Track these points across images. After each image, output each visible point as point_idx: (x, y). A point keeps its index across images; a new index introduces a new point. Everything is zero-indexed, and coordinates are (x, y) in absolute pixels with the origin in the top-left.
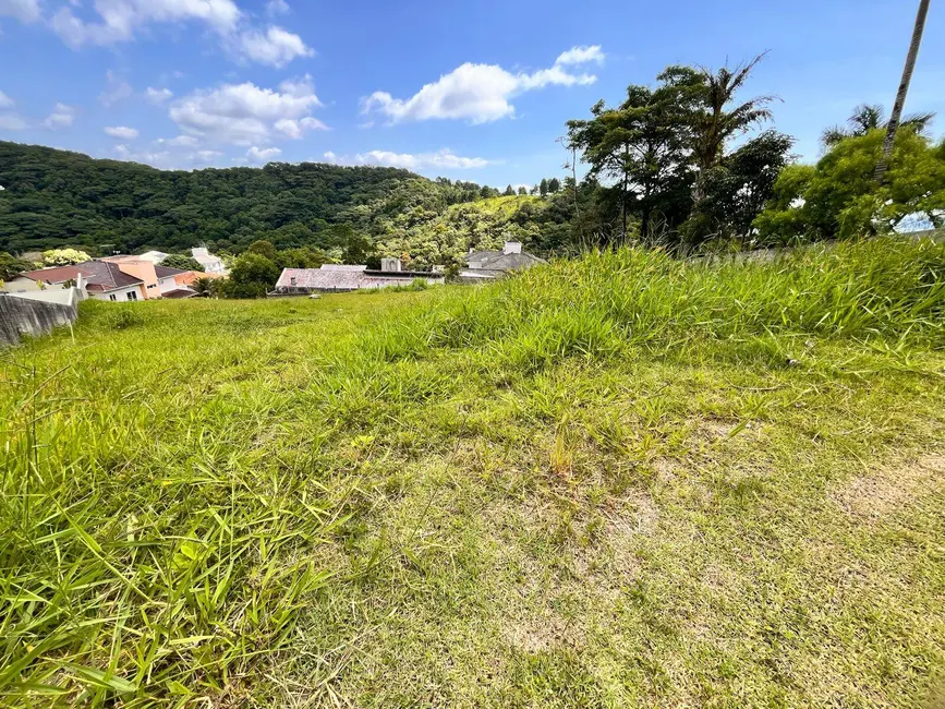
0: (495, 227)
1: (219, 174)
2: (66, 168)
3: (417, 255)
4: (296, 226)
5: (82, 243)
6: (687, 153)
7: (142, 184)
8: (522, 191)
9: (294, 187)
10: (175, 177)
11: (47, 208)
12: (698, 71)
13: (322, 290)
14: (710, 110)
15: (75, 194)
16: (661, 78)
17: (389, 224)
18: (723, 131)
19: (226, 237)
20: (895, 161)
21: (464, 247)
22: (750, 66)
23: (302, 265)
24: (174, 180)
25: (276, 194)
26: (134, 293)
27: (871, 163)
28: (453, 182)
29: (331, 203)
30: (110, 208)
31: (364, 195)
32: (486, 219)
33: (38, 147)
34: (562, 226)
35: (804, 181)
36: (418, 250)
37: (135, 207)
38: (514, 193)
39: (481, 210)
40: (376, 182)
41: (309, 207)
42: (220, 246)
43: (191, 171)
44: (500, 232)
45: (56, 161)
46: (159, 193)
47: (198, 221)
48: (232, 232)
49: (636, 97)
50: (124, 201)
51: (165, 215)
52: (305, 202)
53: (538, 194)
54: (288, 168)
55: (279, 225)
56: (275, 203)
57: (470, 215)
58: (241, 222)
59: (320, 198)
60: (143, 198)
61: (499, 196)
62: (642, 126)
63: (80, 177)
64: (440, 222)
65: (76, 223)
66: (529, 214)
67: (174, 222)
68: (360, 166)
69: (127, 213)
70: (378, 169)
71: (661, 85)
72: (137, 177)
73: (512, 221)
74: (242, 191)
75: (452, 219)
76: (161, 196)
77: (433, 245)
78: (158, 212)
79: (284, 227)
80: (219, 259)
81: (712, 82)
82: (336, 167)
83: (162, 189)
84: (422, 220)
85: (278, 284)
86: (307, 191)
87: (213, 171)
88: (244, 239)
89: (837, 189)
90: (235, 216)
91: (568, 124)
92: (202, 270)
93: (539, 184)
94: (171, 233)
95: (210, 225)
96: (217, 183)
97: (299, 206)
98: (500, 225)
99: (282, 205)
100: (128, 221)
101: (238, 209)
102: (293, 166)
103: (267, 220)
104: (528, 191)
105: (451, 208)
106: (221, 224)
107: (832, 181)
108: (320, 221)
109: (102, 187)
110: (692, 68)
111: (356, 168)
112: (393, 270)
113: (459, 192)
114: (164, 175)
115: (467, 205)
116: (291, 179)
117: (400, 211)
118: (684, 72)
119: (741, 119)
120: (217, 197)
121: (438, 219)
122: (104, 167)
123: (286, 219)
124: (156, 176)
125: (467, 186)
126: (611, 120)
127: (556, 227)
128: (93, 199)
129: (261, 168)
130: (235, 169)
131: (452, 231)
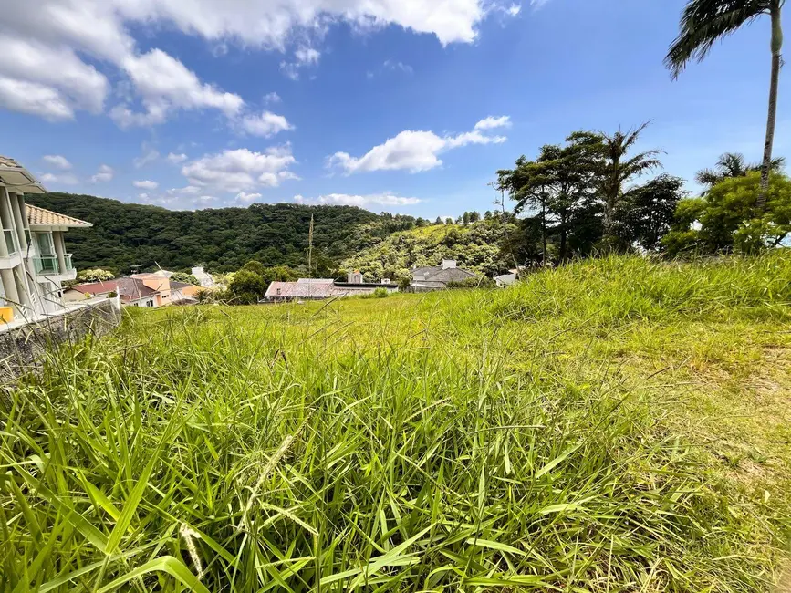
0: (428, 249)
1: (215, 213)
2: (103, 210)
3: (366, 271)
4: (271, 250)
5: (106, 265)
6: (592, 191)
7: (156, 221)
8: (449, 221)
9: (271, 221)
10: (181, 216)
11: (85, 239)
12: (597, 134)
13: (302, 298)
14: (609, 161)
15: (106, 229)
16: (568, 140)
17: (344, 247)
18: (623, 175)
19: (216, 260)
20: (772, 194)
21: (403, 264)
22: (639, 130)
23: (283, 279)
24: (180, 218)
25: (256, 226)
26: (152, 302)
27: (753, 196)
28: (394, 216)
29: (299, 233)
30: (131, 239)
31: (324, 226)
32: (421, 243)
33: (85, 196)
34: (482, 247)
35: (698, 210)
36: (366, 268)
37: (150, 238)
38: (442, 223)
39: (417, 236)
40: (334, 217)
41: (282, 236)
42: (210, 266)
43: (194, 211)
44: (432, 253)
45: (96, 206)
46: (169, 227)
47: (197, 247)
48: (221, 255)
49: (549, 153)
50: (142, 233)
51: (172, 243)
52: (278, 232)
53: (462, 223)
54: (267, 207)
55: (258, 249)
56: (255, 233)
57: (408, 240)
58: (228, 248)
59: (291, 229)
60: (156, 231)
61: (430, 224)
62: (555, 173)
63: (112, 217)
64: (384, 245)
65: (104, 250)
66: (456, 238)
67: (178, 248)
68: (322, 205)
69: (143, 242)
70: (336, 207)
71: (569, 144)
72: (154, 216)
73: (442, 244)
74: (231, 225)
75: (393, 243)
76: (171, 230)
77: (379, 263)
78: (166, 241)
79: (261, 251)
80: (211, 276)
81: (610, 142)
82: (304, 206)
83: (171, 225)
84: (370, 244)
85: (267, 294)
86: (280, 224)
87: (211, 211)
88: (230, 260)
89: (728, 215)
90: (224, 243)
91: (498, 172)
92: (198, 284)
93: (462, 216)
94: (174, 257)
95: (204, 251)
96: (212, 219)
97: (273, 235)
98: (432, 247)
99: (260, 235)
100: (143, 248)
101: (227, 238)
102: (271, 206)
103: (249, 246)
104: (453, 221)
105: (393, 236)
106: (213, 249)
107: (724, 209)
108: (289, 247)
109: (128, 223)
110: (592, 133)
111: (319, 206)
112: (357, 282)
113: (400, 223)
114: (174, 214)
115: (405, 233)
116: (269, 215)
117: (352, 238)
118: (585, 135)
119: (636, 166)
120: (212, 230)
121: (382, 243)
122: (130, 209)
123: (264, 245)
124: (168, 215)
125: (404, 218)
126: (532, 169)
127: (477, 248)
128: (119, 232)
129: (247, 208)
130: (227, 209)
131: (393, 252)
